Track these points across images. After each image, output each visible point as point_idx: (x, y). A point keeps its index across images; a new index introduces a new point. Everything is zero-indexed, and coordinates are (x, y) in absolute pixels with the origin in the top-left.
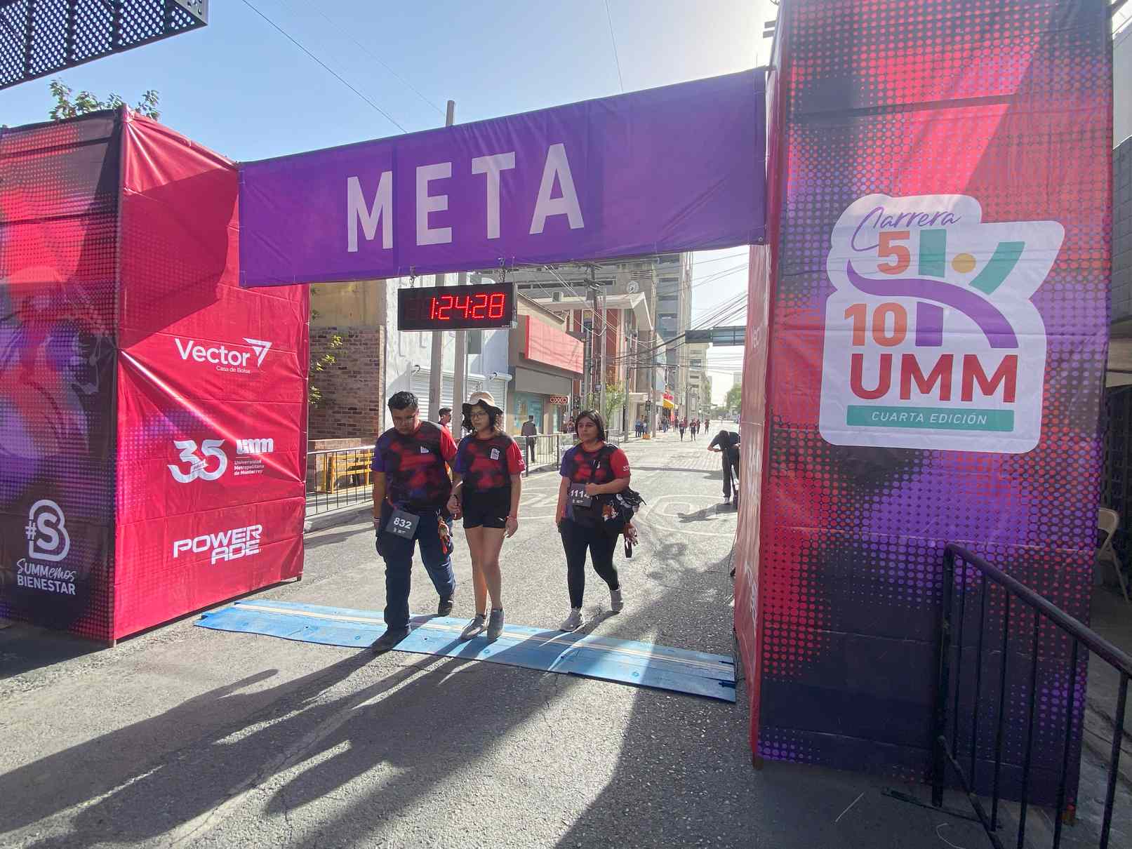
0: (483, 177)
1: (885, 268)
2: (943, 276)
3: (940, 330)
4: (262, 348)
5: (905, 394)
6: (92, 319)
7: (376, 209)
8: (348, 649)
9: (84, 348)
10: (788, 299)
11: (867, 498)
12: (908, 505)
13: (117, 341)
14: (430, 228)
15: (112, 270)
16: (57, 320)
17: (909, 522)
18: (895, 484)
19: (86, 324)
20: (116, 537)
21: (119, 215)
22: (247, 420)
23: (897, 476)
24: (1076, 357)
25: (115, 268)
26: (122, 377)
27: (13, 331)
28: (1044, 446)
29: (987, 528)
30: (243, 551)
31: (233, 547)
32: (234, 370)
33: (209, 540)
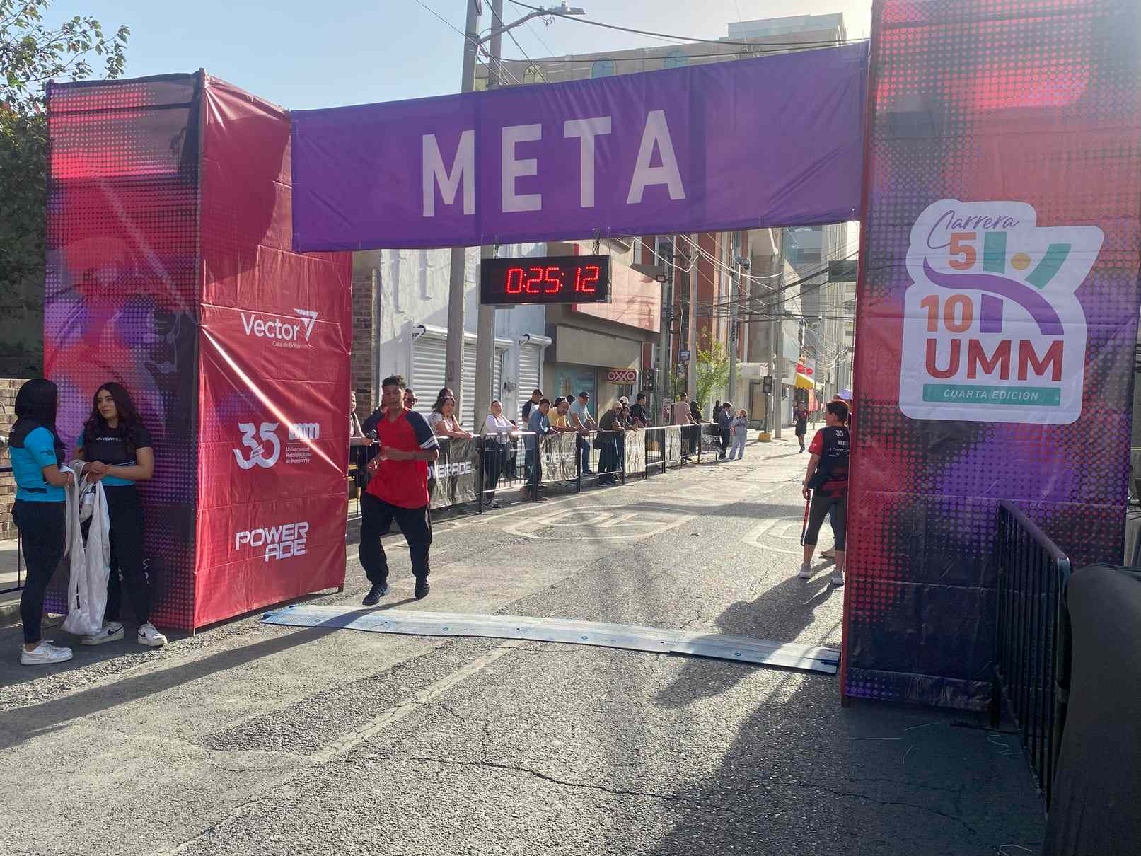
0: (577, 141)
1: (954, 264)
2: (1004, 273)
3: (1000, 319)
4: (310, 318)
5: (972, 374)
6: (170, 294)
7: (456, 172)
8: (437, 638)
9: (160, 325)
10: (872, 290)
11: (940, 465)
12: (975, 470)
13: (198, 318)
14: (517, 193)
15: (193, 244)
16: (127, 295)
17: (974, 484)
18: (963, 452)
19: (162, 300)
20: (196, 522)
21: (199, 186)
22: (297, 401)
23: (964, 445)
24: (1110, 343)
25: (195, 242)
26: (201, 355)
27: (72, 305)
28: (1085, 418)
29: (1038, 488)
30: (292, 551)
31: (283, 544)
32: (286, 345)
33: (263, 535)
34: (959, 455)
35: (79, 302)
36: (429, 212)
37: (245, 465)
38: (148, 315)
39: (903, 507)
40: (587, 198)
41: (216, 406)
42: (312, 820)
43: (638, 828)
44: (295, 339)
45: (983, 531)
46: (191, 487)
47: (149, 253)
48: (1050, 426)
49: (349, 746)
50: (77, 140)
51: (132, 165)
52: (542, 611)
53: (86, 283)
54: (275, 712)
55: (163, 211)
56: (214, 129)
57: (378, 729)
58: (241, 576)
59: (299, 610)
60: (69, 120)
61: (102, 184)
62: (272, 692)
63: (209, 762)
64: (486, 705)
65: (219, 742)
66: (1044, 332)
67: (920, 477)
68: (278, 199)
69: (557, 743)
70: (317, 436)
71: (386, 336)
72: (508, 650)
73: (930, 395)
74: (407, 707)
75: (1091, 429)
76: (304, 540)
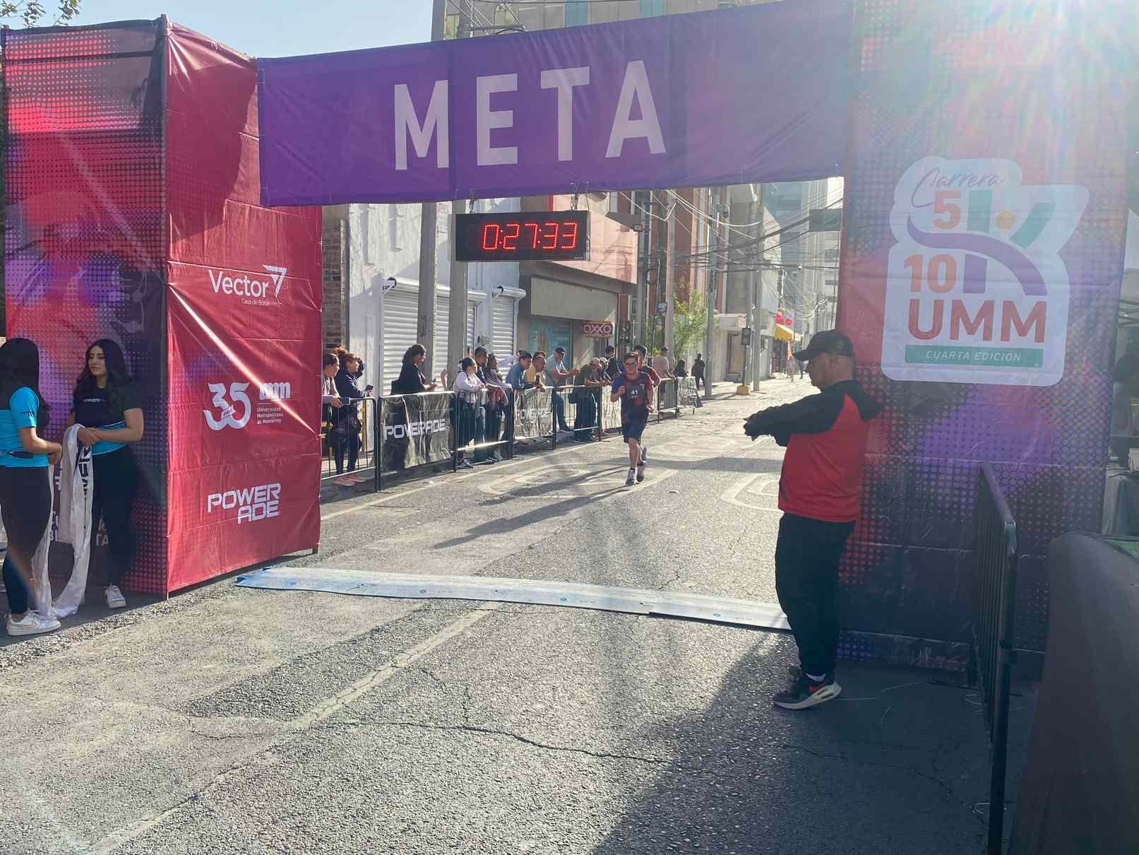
0: (553, 93)
1: (938, 223)
2: (988, 232)
3: (983, 280)
4: (279, 274)
5: (954, 335)
6: (136, 251)
7: (429, 123)
8: (415, 600)
9: (125, 283)
10: (855, 249)
11: (921, 427)
12: (956, 432)
13: (165, 276)
14: (491, 147)
15: (158, 199)
16: (90, 252)
17: (955, 447)
18: (945, 414)
19: (127, 257)
20: (167, 485)
21: (163, 139)
22: (268, 360)
23: (946, 407)
24: (1093, 303)
25: (160, 197)
26: (169, 314)
27: (33, 262)
28: (1066, 379)
29: (1020, 450)
30: (264, 512)
31: (255, 506)
32: (255, 303)
33: (235, 496)
34: (941, 417)
35: (40, 259)
36: (401, 164)
37: (215, 426)
38: (113, 273)
39: (884, 469)
40: (565, 152)
41: (186, 366)
42: (296, 787)
43: (621, 791)
44: (264, 296)
45: (964, 493)
46: (161, 449)
47: (110, 206)
48: (1032, 388)
49: (329, 711)
50: (35, 89)
51: (92, 116)
52: (520, 573)
53: (47, 238)
54: (254, 677)
55: (125, 164)
56: (177, 78)
57: (359, 693)
58: (214, 539)
59: (273, 573)
60: (26, 68)
61: (62, 136)
62: (250, 657)
63: (190, 728)
64: (466, 669)
65: (197, 708)
66: (1029, 292)
67: (900, 439)
68: (244, 150)
69: (539, 706)
70: (288, 396)
71: (355, 289)
72: (487, 612)
73: (912, 356)
74: (387, 671)
75: (1073, 391)
76: (277, 502)
